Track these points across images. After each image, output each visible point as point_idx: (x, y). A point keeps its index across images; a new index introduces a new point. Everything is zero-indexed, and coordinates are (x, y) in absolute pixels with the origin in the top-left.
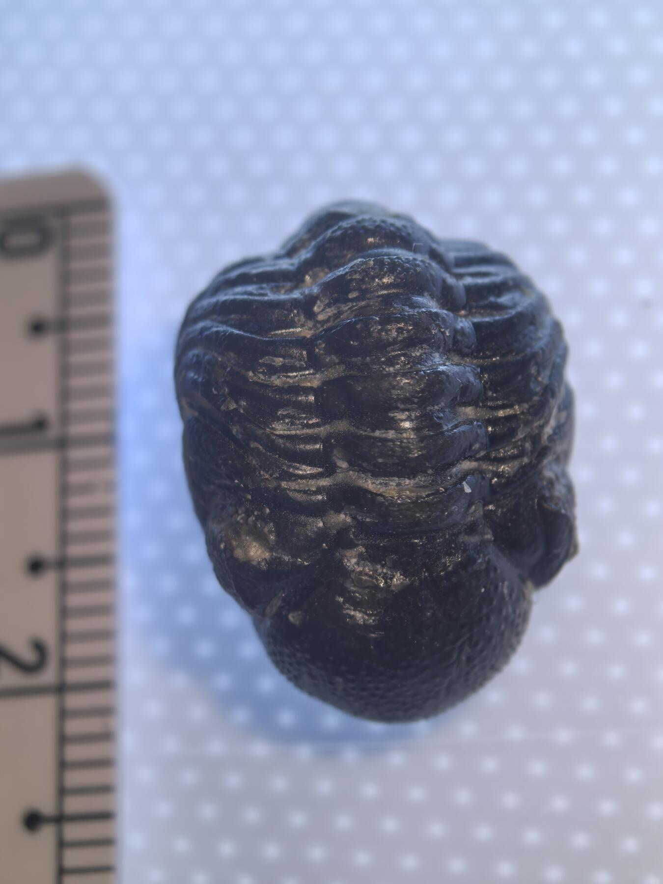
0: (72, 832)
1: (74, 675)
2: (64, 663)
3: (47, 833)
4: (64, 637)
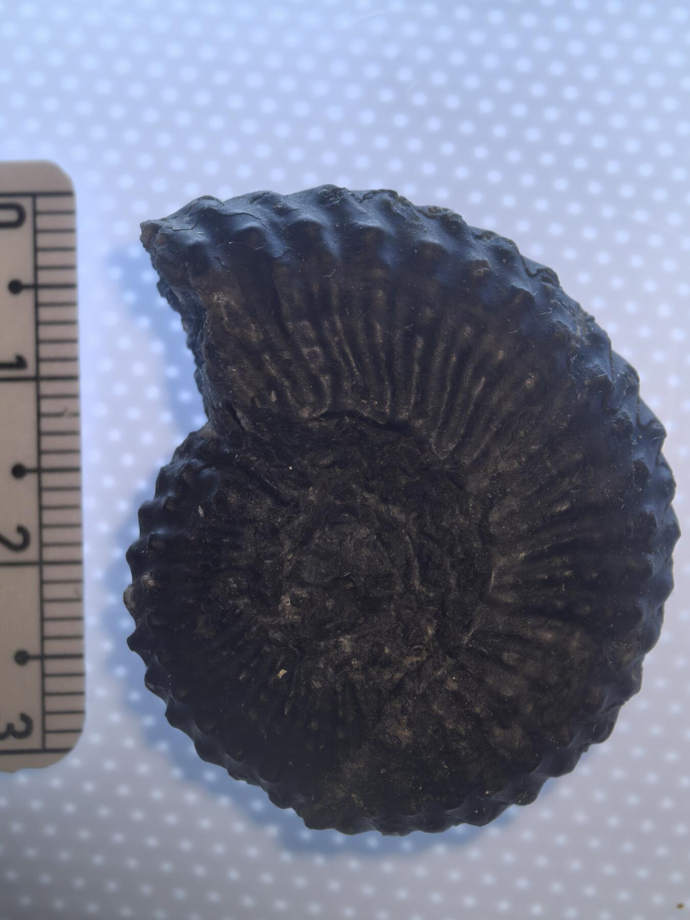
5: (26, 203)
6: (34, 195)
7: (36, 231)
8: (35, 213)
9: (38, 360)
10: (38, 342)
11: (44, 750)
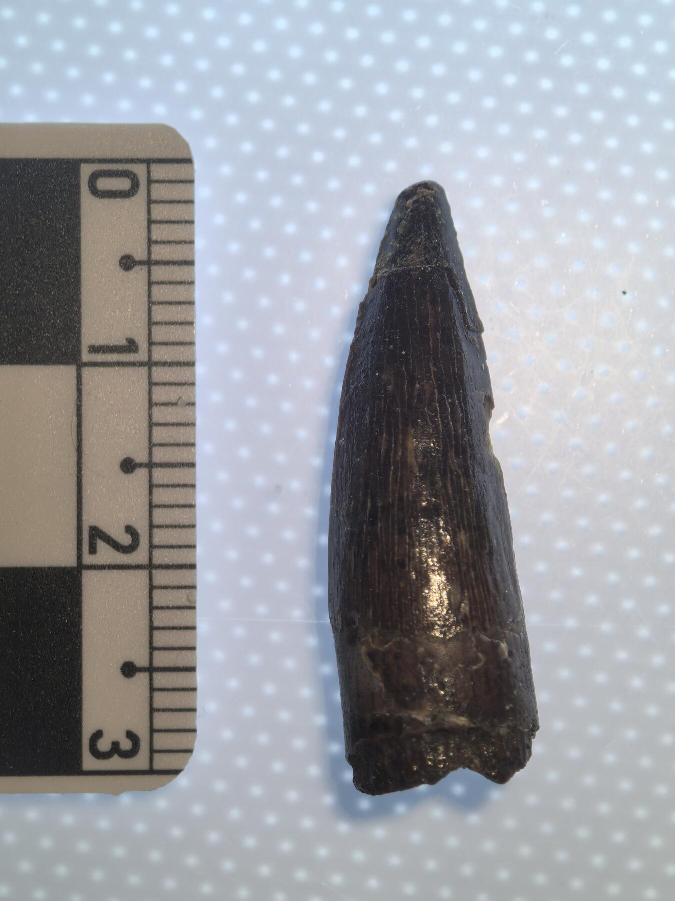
0: (161, 680)
1: (160, 557)
2: (152, 546)
3: (142, 679)
4: (152, 526)
5: (140, 170)
6: (148, 162)
7: (150, 202)
8: (150, 182)
9: (151, 343)
10: (151, 323)
11: (151, 772)
